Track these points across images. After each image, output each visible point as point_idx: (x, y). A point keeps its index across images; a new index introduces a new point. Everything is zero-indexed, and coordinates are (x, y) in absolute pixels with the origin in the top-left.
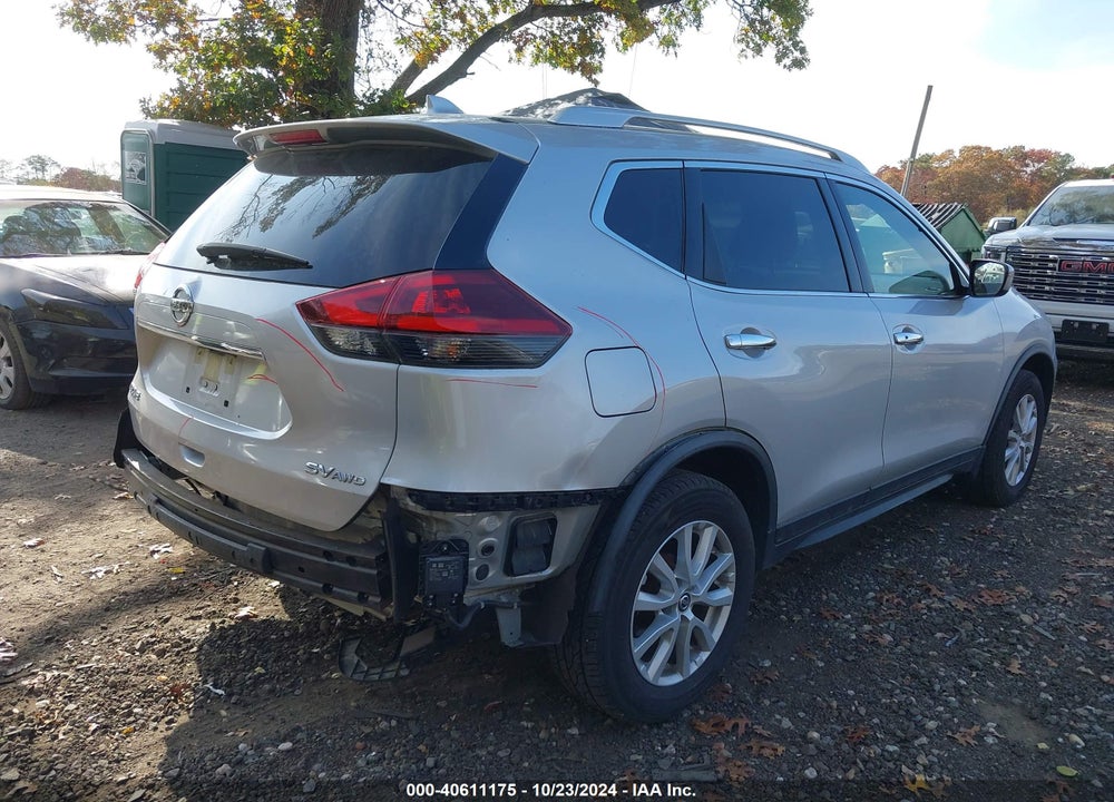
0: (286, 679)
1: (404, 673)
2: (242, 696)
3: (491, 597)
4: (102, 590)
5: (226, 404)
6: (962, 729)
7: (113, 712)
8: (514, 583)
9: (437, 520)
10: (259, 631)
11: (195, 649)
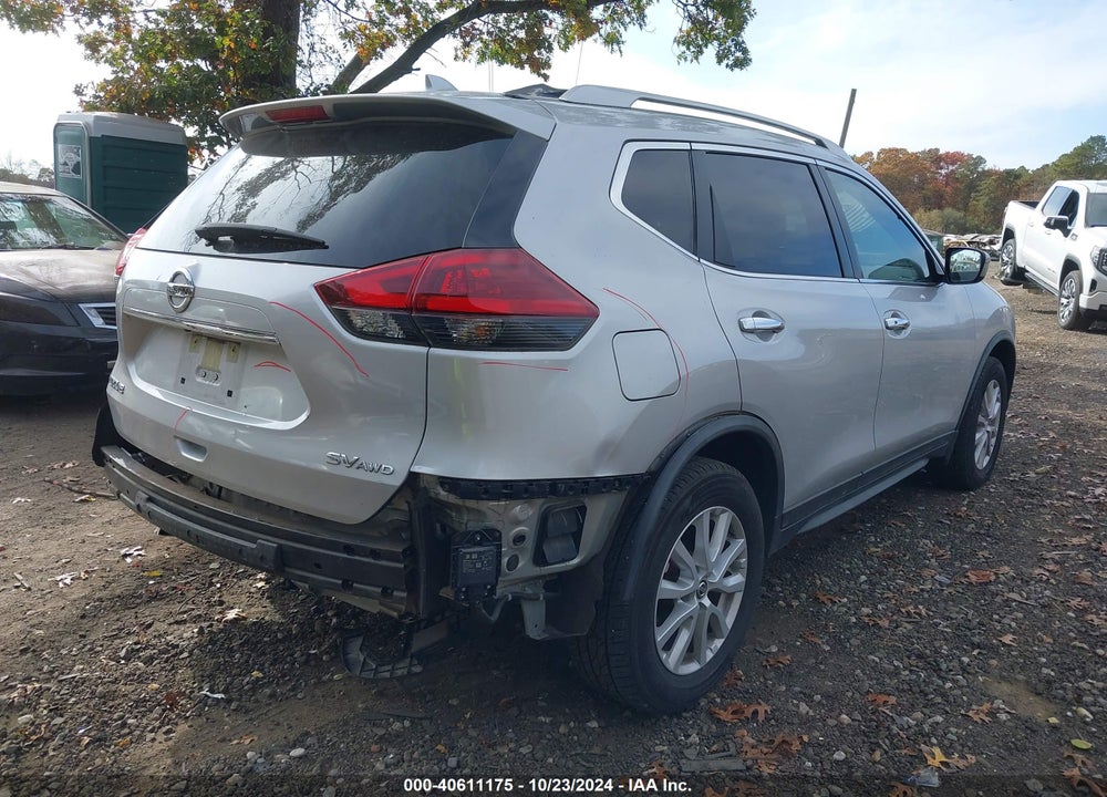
0: (285, 683)
1: (417, 669)
2: (241, 701)
3: (517, 589)
4: (74, 597)
5: (230, 394)
6: (974, 707)
7: (105, 723)
8: (543, 573)
9: (467, 508)
10: (251, 634)
11: (186, 654)
